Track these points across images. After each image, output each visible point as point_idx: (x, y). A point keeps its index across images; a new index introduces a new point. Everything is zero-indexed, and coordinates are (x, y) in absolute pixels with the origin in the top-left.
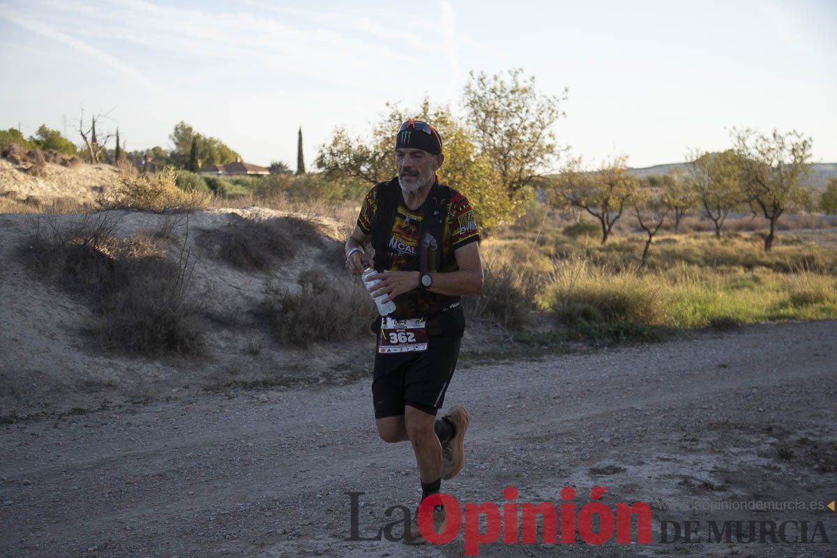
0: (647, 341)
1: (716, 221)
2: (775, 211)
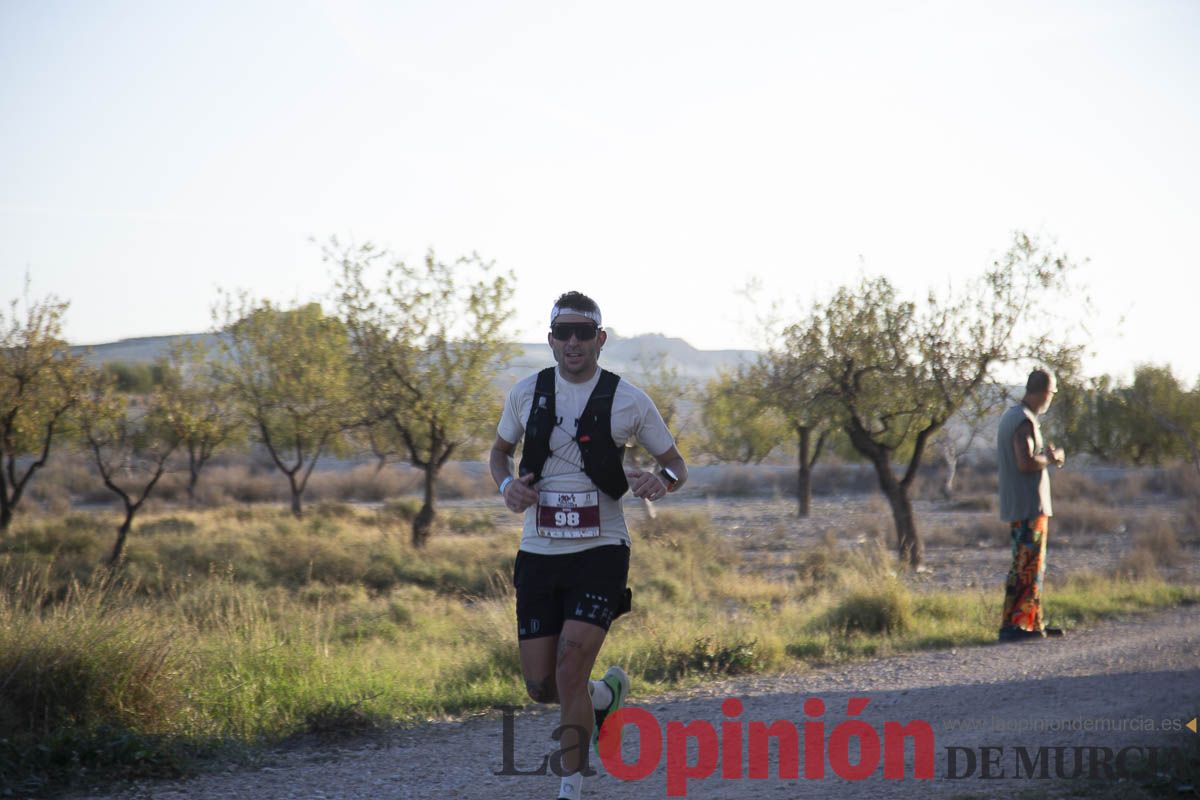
1: (291, 474)
2: (433, 450)
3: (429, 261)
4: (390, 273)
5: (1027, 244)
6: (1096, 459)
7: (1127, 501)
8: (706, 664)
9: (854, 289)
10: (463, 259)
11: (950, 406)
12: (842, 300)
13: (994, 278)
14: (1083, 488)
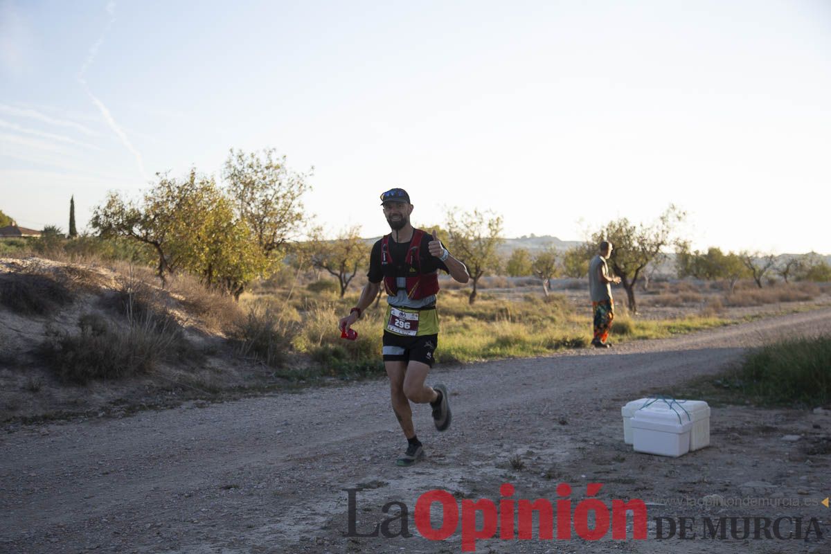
2: (476, 273)
3: (476, 212)
4: (463, 216)
5: (673, 207)
6: (695, 278)
7: (705, 291)
9: (616, 221)
11: (647, 260)
12: (612, 225)
13: (662, 218)
14: (690, 287)
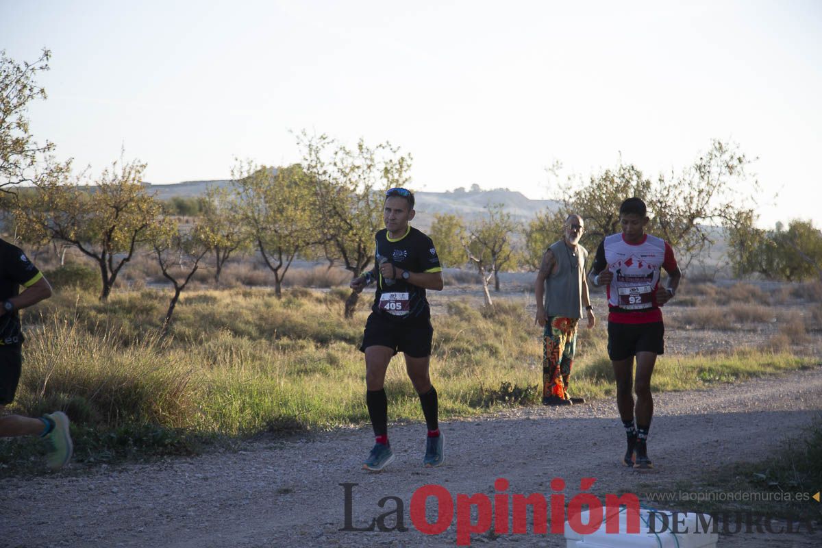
0: (170, 454)
1: (275, 270)
2: (359, 260)
3: (360, 147)
4: (336, 153)
5: (721, 148)
6: (764, 276)
7: (780, 303)
8: (507, 398)
9: (615, 171)
10: (380, 146)
12: (607, 178)
13: (699, 168)
14: (754, 294)
